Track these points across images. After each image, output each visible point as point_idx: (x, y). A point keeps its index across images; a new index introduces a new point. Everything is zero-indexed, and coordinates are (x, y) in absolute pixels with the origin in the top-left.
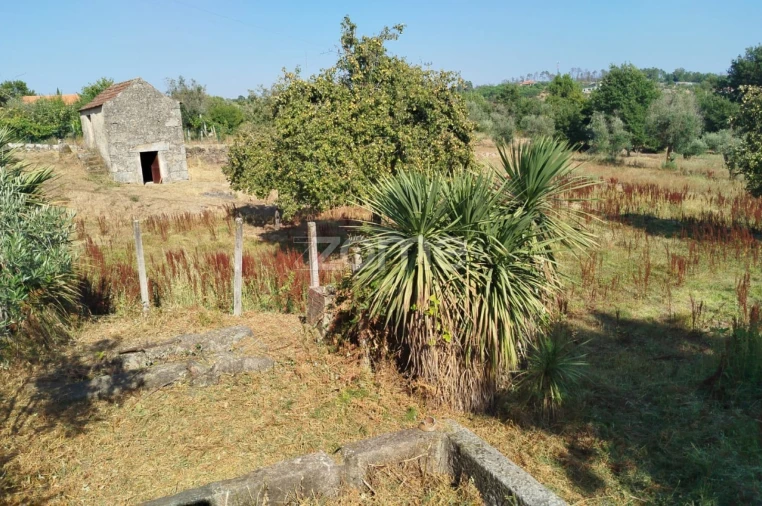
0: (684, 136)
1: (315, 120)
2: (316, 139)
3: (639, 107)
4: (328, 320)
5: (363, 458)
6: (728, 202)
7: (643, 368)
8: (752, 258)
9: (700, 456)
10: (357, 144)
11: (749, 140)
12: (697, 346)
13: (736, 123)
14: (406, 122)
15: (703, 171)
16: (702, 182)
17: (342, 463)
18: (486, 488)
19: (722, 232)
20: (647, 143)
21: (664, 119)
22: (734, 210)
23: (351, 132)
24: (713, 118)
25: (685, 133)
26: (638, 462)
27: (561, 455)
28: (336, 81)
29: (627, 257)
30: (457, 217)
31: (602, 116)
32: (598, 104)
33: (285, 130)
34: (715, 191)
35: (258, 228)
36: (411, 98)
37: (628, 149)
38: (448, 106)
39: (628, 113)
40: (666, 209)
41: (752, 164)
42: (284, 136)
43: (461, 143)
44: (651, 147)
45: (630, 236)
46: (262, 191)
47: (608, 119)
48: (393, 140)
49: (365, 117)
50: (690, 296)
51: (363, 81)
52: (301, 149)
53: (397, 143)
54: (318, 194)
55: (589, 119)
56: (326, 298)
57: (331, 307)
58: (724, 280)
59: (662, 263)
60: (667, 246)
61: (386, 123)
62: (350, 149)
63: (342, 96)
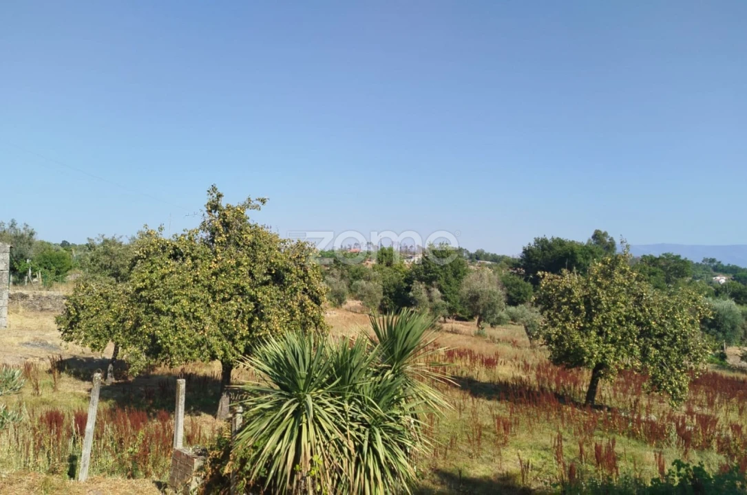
0: (491, 309)
1: (175, 276)
2: (175, 295)
3: (453, 280)
4: (195, 484)
6: (532, 369)
8: (559, 420)
10: (215, 301)
11: (549, 316)
13: (537, 302)
14: (266, 283)
15: (509, 339)
16: (508, 349)
19: (533, 395)
20: (461, 312)
21: (475, 293)
22: (538, 377)
23: (209, 290)
24: (512, 294)
25: (492, 306)
28: (198, 242)
29: (458, 418)
30: (336, 379)
31: (422, 286)
32: (418, 275)
33: (141, 284)
34: (520, 358)
35: (86, 382)
36: (271, 262)
37: (444, 317)
38: (304, 271)
39: (444, 284)
40: (483, 373)
41: (554, 337)
42: (139, 290)
43: (315, 305)
44: (464, 316)
45: (457, 398)
46: (98, 343)
47: (428, 289)
48: (253, 299)
49: (225, 277)
50: (519, 455)
51: (225, 243)
52: (158, 304)
53: (256, 302)
54: (172, 349)
55: (411, 288)
56: (195, 460)
57: (201, 469)
58: (541, 441)
59: (489, 424)
60: (491, 409)
61: (246, 283)
62: (208, 305)
63: (204, 255)
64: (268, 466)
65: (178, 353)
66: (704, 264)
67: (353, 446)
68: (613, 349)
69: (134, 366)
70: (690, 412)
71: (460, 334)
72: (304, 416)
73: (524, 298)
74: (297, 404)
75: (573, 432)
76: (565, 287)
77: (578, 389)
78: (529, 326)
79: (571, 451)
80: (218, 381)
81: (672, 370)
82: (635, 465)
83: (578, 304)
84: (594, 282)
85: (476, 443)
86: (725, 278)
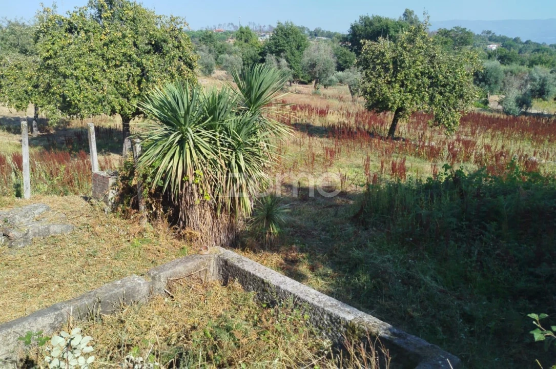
0: (325, 73)
1: (73, 46)
2: (75, 62)
3: (296, 52)
4: (112, 195)
5: (164, 275)
6: (353, 116)
7: (317, 213)
8: (369, 148)
9: (358, 254)
10: (109, 67)
11: (366, 74)
12: (345, 200)
13: (359, 64)
14: (148, 52)
15: (337, 96)
16: (336, 103)
17: (150, 280)
18: (246, 282)
19: (351, 133)
20: (302, 77)
21: (313, 61)
22: (356, 121)
23: (103, 58)
24: (341, 62)
25: (325, 71)
26: (323, 263)
27: (281, 264)
28: (88, 18)
29: (299, 150)
30: (208, 118)
31: (273, 57)
32: (270, 48)
33: (47, 53)
34: (344, 109)
35: (17, 135)
36: (150, 34)
37: (290, 81)
38: (178, 42)
39: (290, 56)
40: (317, 120)
41: (369, 90)
42: (46, 59)
43: (189, 70)
44: (304, 80)
45: (299, 137)
46: (21, 104)
47: (277, 60)
48: (139, 65)
49: (114, 47)
50: (340, 172)
51: (111, 18)
52: (62, 69)
53: (142, 68)
54: (80, 105)
55: (265, 59)
56: (110, 179)
57: (114, 184)
58: (355, 162)
59: (320, 153)
60: (322, 143)
61: (132, 51)
62: (104, 70)
63: (94, 28)
64: (163, 179)
65: (85, 108)
66: (482, 35)
67: (224, 163)
68: (410, 97)
69: (52, 119)
70: (458, 140)
71: (302, 94)
72: (187, 144)
73: (350, 65)
74: (180, 136)
75: (377, 156)
76: (380, 51)
77: (383, 128)
78: (352, 85)
79: (375, 167)
80: (120, 131)
81: (450, 110)
82: (417, 173)
83: (388, 64)
84: (401, 46)
85: (311, 165)
86: (496, 46)
